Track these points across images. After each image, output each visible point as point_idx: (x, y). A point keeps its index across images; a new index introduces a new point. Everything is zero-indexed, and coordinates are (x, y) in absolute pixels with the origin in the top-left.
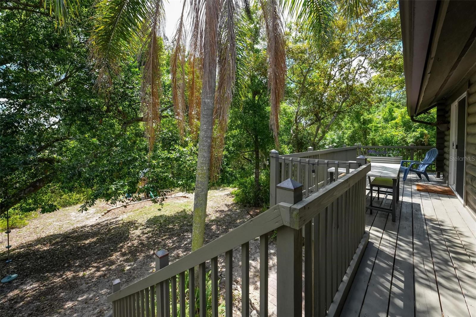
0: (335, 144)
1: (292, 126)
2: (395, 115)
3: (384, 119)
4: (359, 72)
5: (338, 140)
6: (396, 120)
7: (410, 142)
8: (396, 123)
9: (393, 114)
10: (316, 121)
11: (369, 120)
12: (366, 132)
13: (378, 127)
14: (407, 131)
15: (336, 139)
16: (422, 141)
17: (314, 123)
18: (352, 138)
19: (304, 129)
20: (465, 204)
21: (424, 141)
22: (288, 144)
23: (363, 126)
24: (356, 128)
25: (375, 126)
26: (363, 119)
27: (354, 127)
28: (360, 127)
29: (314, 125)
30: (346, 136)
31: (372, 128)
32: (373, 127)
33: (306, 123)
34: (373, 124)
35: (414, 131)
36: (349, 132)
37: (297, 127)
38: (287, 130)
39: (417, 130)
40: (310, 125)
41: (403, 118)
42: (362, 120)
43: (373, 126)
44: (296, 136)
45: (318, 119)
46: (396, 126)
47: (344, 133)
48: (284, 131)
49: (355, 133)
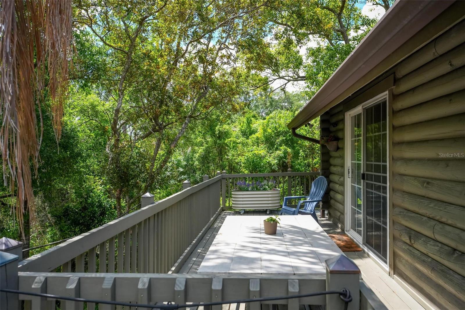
0: (181, 170)
1: (109, 139)
2: (254, 126)
3: (242, 132)
4: (220, 54)
5: (185, 163)
6: (257, 135)
7: (274, 165)
8: (258, 138)
9: (251, 125)
10: (154, 130)
11: (225, 132)
12: (222, 150)
13: (238, 143)
14: (270, 149)
15: (182, 160)
16: (285, 162)
17: (150, 133)
18: (205, 159)
19: (132, 147)
20: (392, 272)
21: (288, 162)
22: (101, 174)
23: (218, 141)
24: (210, 144)
25: (234, 142)
26: (219, 130)
27: (207, 142)
28: (215, 143)
29: (150, 138)
30: (197, 155)
31: (230, 144)
32: (232, 143)
33: (136, 135)
34: (232, 139)
35: (277, 149)
36: (200, 150)
37: (118, 141)
38: (98, 147)
39: (281, 148)
40: (143, 138)
41: (265, 131)
42: (217, 132)
43: (231, 141)
44: (116, 160)
45: (158, 128)
46: (257, 142)
47: (194, 152)
48: (93, 148)
49: (208, 151)
